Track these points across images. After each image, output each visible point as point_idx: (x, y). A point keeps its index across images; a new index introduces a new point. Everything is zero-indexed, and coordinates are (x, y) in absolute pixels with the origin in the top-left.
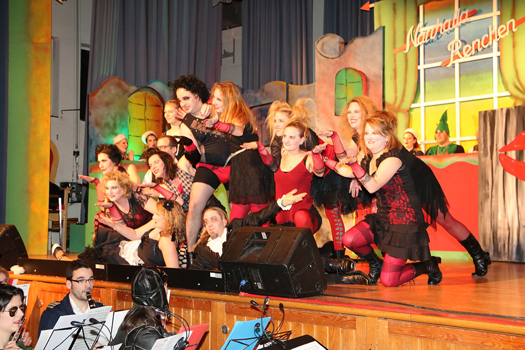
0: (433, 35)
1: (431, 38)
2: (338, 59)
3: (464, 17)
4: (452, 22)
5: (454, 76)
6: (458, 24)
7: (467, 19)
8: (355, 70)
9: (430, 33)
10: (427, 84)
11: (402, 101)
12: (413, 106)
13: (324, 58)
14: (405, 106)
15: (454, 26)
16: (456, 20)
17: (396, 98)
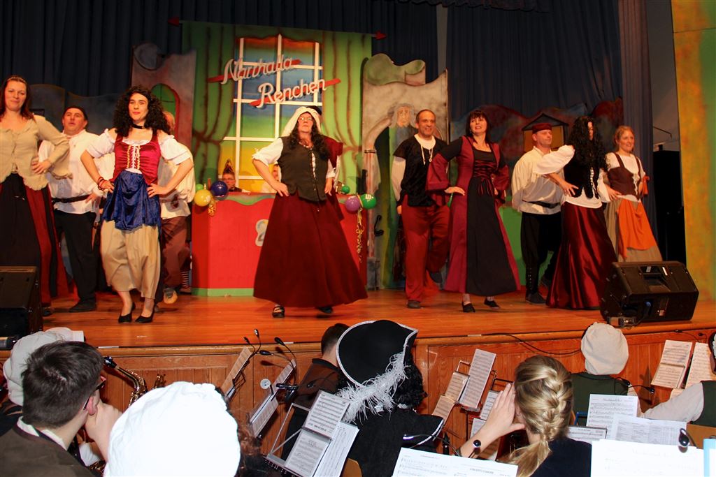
0: (255, 74)
1: (254, 76)
2: (154, 72)
3: (287, 64)
4: (275, 66)
5: (274, 116)
6: (281, 69)
7: (292, 67)
8: (169, 88)
9: (252, 70)
10: (244, 118)
11: (214, 131)
12: (226, 138)
13: (140, 67)
14: (216, 137)
15: (277, 70)
16: (279, 64)
17: (206, 127)
